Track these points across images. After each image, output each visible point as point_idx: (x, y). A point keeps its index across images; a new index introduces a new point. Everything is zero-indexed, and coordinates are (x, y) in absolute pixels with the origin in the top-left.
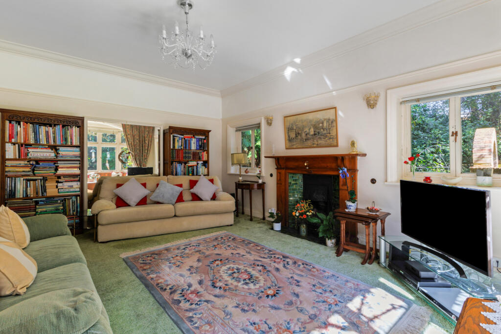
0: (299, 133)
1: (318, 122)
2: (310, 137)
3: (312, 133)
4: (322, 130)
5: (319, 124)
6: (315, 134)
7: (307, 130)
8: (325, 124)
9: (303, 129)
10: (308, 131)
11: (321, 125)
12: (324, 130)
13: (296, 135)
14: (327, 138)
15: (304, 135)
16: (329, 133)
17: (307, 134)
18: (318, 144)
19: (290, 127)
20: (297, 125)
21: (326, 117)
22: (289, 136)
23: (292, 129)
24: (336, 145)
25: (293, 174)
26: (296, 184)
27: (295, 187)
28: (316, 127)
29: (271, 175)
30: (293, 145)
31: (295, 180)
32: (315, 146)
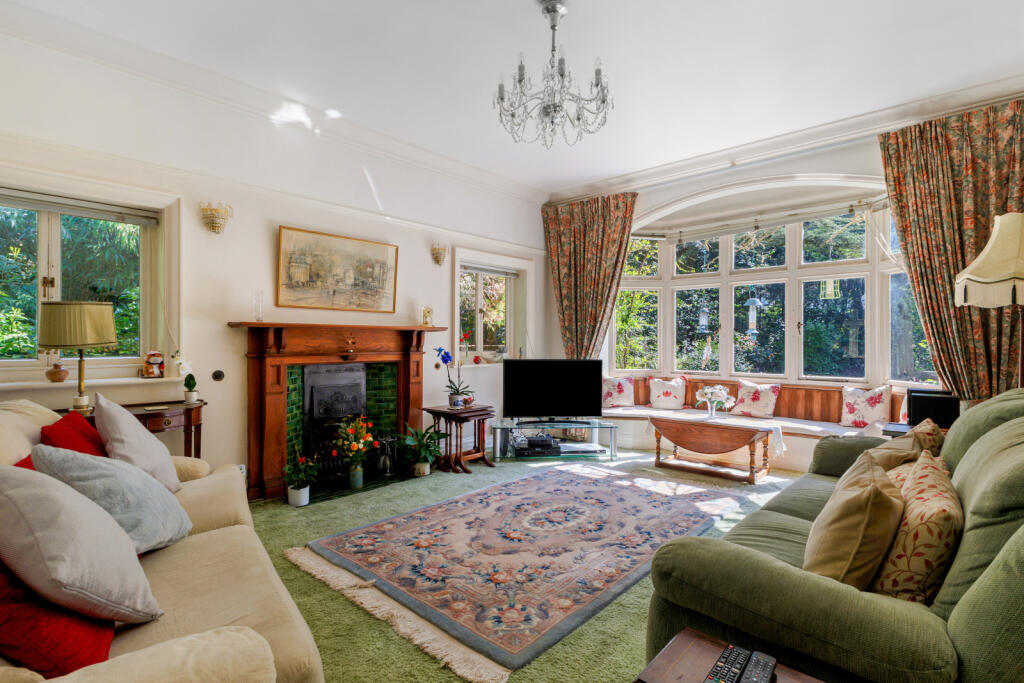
0: (318, 276)
1: (365, 262)
2: (345, 287)
3: (350, 281)
4: (370, 280)
5: (366, 267)
6: (356, 285)
7: (339, 271)
8: (377, 270)
9: (330, 266)
10: (342, 275)
11: (369, 269)
12: (373, 280)
13: (311, 277)
14: (377, 297)
15: (330, 280)
16: (383, 288)
18: (359, 305)
19: (296, 256)
20: (316, 255)
21: (381, 259)
22: (290, 277)
23: (300, 262)
24: (391, 310)
25: (292, 367)
26: (295, 389)
27: (294, 396)
28: (359, 271)
29: (218, 376)
30: (299, 300)
31: (294, 381)
32: (354, 307)
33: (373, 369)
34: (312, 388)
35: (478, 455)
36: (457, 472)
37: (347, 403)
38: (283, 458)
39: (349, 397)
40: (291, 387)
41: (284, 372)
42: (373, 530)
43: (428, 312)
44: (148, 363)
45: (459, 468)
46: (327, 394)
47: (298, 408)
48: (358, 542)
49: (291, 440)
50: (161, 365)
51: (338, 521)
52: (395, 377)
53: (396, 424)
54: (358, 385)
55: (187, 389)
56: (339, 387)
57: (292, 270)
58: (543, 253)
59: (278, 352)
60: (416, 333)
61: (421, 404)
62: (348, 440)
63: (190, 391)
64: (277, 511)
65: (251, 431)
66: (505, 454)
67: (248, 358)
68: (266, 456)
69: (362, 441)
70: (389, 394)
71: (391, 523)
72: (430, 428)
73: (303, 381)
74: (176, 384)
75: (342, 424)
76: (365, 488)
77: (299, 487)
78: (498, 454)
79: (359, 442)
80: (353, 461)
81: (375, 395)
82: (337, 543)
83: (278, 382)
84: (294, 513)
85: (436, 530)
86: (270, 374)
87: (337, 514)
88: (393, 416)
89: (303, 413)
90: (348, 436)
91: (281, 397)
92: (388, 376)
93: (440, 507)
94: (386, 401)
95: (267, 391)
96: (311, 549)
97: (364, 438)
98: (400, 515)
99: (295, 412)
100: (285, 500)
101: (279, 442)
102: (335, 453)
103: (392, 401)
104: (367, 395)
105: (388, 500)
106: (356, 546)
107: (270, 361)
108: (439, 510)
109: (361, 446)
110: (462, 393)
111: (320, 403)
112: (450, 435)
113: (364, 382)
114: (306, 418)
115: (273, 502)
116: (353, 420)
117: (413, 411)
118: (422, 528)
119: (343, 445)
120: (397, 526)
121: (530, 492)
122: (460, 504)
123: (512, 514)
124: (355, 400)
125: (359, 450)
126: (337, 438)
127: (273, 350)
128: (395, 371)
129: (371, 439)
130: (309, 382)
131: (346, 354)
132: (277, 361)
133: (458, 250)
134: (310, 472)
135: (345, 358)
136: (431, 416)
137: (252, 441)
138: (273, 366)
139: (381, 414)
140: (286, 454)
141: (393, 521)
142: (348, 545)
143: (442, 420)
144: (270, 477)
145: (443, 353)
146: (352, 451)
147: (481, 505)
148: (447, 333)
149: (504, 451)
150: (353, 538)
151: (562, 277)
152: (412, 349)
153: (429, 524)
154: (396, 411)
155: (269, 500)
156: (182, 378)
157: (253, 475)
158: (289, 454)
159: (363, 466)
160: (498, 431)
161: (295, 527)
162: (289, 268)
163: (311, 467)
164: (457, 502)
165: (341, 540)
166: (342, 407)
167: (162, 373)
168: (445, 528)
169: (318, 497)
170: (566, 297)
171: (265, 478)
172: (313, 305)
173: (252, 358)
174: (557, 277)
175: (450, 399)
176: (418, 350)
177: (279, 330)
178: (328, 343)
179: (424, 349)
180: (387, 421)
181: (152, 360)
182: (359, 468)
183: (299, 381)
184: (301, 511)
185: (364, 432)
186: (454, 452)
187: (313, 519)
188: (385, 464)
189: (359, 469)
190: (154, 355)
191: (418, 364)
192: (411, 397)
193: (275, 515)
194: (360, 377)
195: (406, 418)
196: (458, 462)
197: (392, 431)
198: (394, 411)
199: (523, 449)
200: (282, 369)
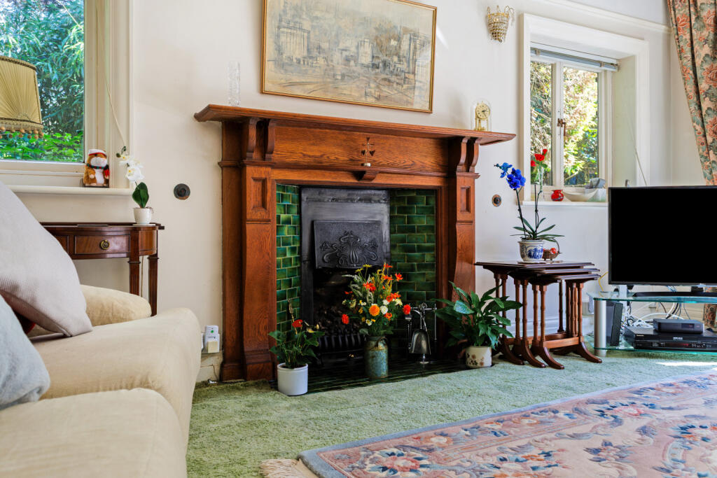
0: (320, 49)
1: (386, 31)
2: (358, 69)
3: (366, 59)
4: (396, 59)
5: (389, 39)
6: (375, 66)
7: (350, 43)
8: (405, 45)
9: (337, 36)
10: (353, 49)
11: (393, 43)
12: (400, 60)
13: (309, 51)
14: (405, 86)
16: (414, 73)
17: (347, 60)
18: (378, 98)
19: (289, 17)
20: (317, 18)
21: (410, 26)
22: (279, 50)
23: (294, 28)
24: (426, 108)
25: (284, 185)
26: (288, 222)
27: (287, 232)
28: (379, 46)
29: (182, 192)
30: (292, 84)
31: (287, 209)
32: (370, 100)
33: (399, 198)
34: (313, 223)
35: (570, 342)
36: (539, 365)
37: (363, 248)
38: (271, 321)
39: (365, 240)
40: (283, 216)
41: (273, 193)
42: (412, 443)
43: (482, 113)
44: (90, 166)
45: (539, 359)
46: (335, 232)
47: (293, 250)
48: (387, 462)
49: (283, 297)
50: (106, 170)
51: (352, 422)
52: (432, 211)
53: (435, 286)
54: (378, 223)
55: (137, 205)
56: (350, 224)
57: (283, 39)
58: (661, 29)
59: (264, 158)
60: (465, 141)
61: (473, 257)
62: (364, 300)
63: (142, 206)
64: (261, 398)
65: (227, 277)
66: (617, 343)
67: (222, 167)
68: (246, 316)
69: (386, 302)
70: (424, 239)
71: (442, 435)
72: (491, 291)
73: (299, 212)
74: (124, 196)
75: (355, 277)
76: (391, 378)
77: (293, 366)
78: (603, 343)
79: (381, 304)
80: (372, 334)
81: (403, 241)
82: (350, 459)
83: (264, 205)
84: (286, 404)
85: (532, 457)
86: (252, 190)
87: (349, 412)
88: (430, 274)
89: (299, 259)
90: (365, 294)
91: (268, 227)
92: (423, 211)
93: (526, 416)
94: (420, 249)
95: (248, 217)
96: (306, 464)
97: (389, 298)
98: (455, 423)
99: (288, 255)
100: (272, 383)
101: (265, 297)
102: (346, 319)
103: (429, 249)
104: (391, 240)
105: (431, 398)
106: (384, 469)
107: (251, 172)
108: (526, 421)
109: (385, 310)
110: (543, 237)
111: (324, 247)
112: (524, 305)
113: (385, 220)
114: (305, 268)
115: (257, 386)
116: (372, 271)
117: (461, 267)
118: (502, 450)
119: (358, 307)
120: (455, 441)
121: (695, 406)
122: (561, 415)
123: (677, 443)
124: (374, 247)
125: (381, 316)
126: (349, 298)
127: (256, 156)
128: (432, 202)
129: (399, 302)
130: (308, 213)
131: (360, 168)
132: (262, 172)
133: (527, 18)
134: (309, 342)
135: (359, 175)
136: (490, 274)
137: (227, 290)
138: (255, 180)
139: (413, 270)
140: (275, 318)
141: (446, 431)
142: (369, 466)
143: (510, 280)
144: (254, 347)
145: (509, 171)
146: (371, 317)
147: (604, 421)
148: (511, 144)
149: (613, 340)
150: (377, 454)
151: (698, 61)
152: (459, 168)
153: (514, 445)
154: (434, 265)
155: (251, 382)
156: (132, 190)
157: (229, 343)
158: (281, 317)
159: (388, 344)
160: (604, 304)
161: (284, 424)
162: (278, 36)
163: (309, 335)
164: (555, 412)
165: (358, 454)
166: (355, 254)
167: (107, 181)
168: (548, 455)
169: (322, 386)
170: (706, 94)
171: (247, 348)
172: (312, 95)
173: (227, 167)
174: (690, 64)
175: (523, 246)
176: (468, 171)
177: (264, 122)
178: (334, 152)
179: (477, 169)
180: (421, 280)
181: (94, 162)
182: (381, 346)
183: (295, 210)
184: (295, 401)
185: (389, 290)
186: (530, 334)
187: (313, 415)
188: (419, 345)
189: (382, 349)
190: (96, 155)
191: (469, 192)
192: (459, 245)
193: (256, 404)
194: (380, 212)
195: (451, 274)
196: (537, 349)
197: (428, 297)
198: (430, 266)
199: (647, 337)
200: (269, 185)
